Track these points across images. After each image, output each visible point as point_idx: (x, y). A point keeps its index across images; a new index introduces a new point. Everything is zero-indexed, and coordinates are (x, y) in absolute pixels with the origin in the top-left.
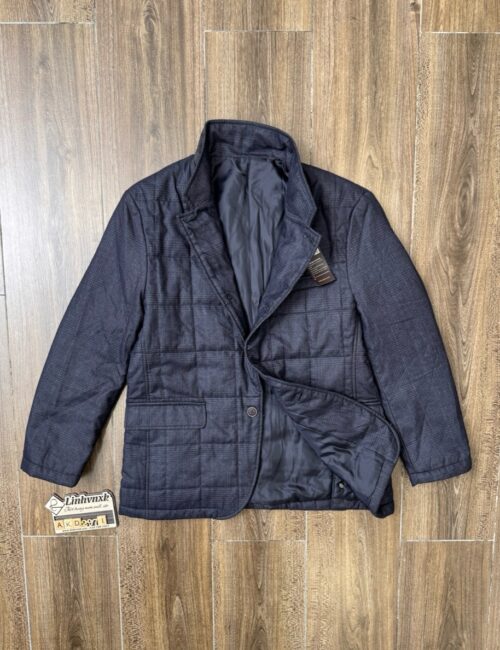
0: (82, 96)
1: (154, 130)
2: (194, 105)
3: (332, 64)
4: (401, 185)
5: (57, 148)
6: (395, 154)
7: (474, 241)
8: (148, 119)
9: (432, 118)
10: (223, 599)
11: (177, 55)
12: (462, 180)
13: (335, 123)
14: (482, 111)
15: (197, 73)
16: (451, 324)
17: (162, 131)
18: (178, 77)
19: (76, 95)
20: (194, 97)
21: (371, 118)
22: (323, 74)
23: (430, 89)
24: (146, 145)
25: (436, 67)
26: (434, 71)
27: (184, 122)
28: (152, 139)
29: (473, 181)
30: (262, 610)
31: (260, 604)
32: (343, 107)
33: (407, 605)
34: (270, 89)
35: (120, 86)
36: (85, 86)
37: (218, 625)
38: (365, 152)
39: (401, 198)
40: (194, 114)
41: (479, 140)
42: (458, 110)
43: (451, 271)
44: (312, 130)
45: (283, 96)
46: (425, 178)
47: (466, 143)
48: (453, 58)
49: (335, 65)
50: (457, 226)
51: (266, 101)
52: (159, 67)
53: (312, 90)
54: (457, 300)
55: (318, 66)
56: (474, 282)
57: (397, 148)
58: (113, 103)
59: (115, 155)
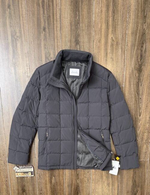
0: (21, 18)
1: (44, 29)
2: (57, 21)
3: (100, 6)
4: (122, 47)
5: (14, 35)
6: (120, 37)
7: (144, 65)
8: (42, 25)
9: (132, 24)
10: (67, 178)
11: (51, 4)
12: (141, 45)
13: (101, 26)
14: (148, 21)
15: (57, 10)
16: (137, 92)
17: (47, 30)
18: (51, 11)
19: (20, 18)
20: (57, 18)
21: (113, 24)
22: (97, 10)
23: (131, 14)
24: (42, 34)
25: (134, 7)
26: (133, 8)
27: (54, 27)
28: (44, 32)
29: (145, 46)
30: (79, 181)
31: (78, 179)
32: (104, 21)
33: (122, 179)
34: (81, 15)
35: (33, 14)
36: (22, 15)
37: (66, 185)
38: (110, 36)
39: (122, 51)
40: (57, 24)
41: (147, 31)
42: (140, 21)
43: (137, 75)
44: (94, 29)
45: (85, 17)
46: (129, 44)
47: (143, 32)
48: (139, 3)
49: (101, 7)
50: (139, 60)
51: (79, 19)
52: (45, 8)
53: (94, 15)
54: (139, 84)
55: (96, 7)
56: (144, 79)
57: (120, 34)
58: (31, 20)
59: (32, 38)
